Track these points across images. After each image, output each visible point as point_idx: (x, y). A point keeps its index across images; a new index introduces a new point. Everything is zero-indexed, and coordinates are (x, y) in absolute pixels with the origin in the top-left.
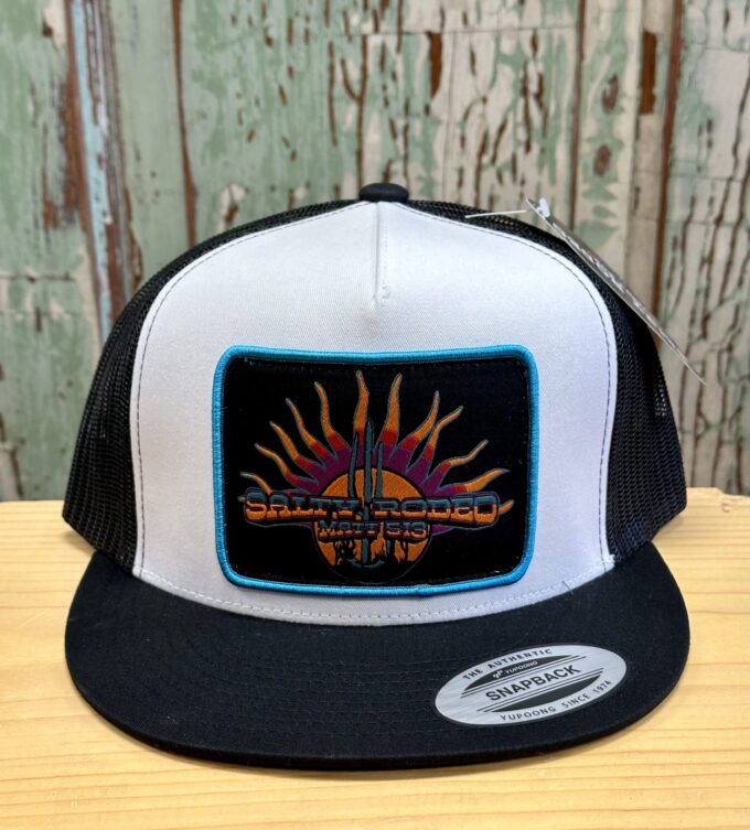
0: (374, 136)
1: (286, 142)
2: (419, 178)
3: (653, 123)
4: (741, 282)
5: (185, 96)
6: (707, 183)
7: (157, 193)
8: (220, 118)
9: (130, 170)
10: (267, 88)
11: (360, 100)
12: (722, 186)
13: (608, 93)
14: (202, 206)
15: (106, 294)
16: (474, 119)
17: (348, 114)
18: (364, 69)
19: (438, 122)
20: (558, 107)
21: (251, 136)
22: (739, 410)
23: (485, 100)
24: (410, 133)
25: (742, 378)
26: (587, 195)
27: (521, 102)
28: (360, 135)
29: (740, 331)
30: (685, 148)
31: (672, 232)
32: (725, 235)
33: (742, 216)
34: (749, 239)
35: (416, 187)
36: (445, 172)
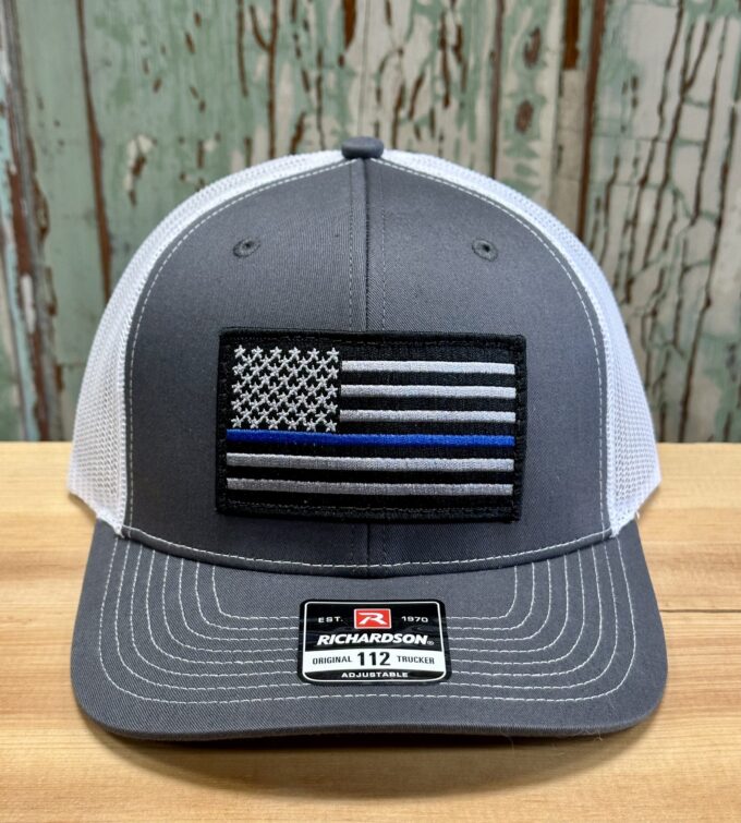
0: (286, 88)
1: (194, 92)
2: (334, 132)
3: (576, 79)
4: (665, 246)
5: (88, 42)
6: (632, 143)
7: (61, 143)
8: (125, 65)
9: (33, 118)
10: (173, 35)
11: (271, 49)
12: (646, 147)
13: (530, 47)
14: (108, 158)
15: (11, 246)
16: (390, 70)
17: (258, 64)
18: (275, 18)
19: (352, 74)
20: (478, 60)
21: (157, 85)
22: (663, 376)
23: (401, 52)
24: (323, 85)
25: (666, 344)
26: (508, 152)
27: (439, 54)
28: (271, 87)
29: (664, 296)
30: (610, 106)
31: (595, 192)
32: (649, 197)
33: (667, 177)
34: (675, 201)
35: (331, 140)
36: (360, 126)
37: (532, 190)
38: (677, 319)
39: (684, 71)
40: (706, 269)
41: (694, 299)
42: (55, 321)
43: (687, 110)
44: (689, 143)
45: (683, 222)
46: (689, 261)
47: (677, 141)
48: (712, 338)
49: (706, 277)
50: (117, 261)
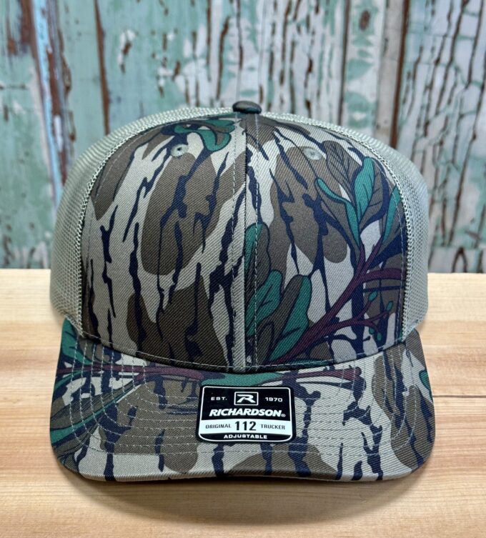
1: (162, 3)
2: (247, 29)
4: (449, 102)
6: (431, 38)
7: (79, 34)
9: (62, 19)
12: (439, 40)
14: (108, 43)
15: (48, 98)
22: (445, 182)
25: (447, 162)
26: (355, 42)
29: (447, 133)
30: (418, 14)
31: (408, 68)
32: (440, 72)
33: (452, 59)
34: (456, 74)
35: (245, 34)
36: (264, 26)
37: (367, 66)
38: (455, 147)
40: (474, 117)
41: (466, 134)
42: (75, 145)
43: (466, 18)
44: (465, 38)
45: (461, 87)
46: (464, 111)
47: (458, 37)
48: (476, 159)
49: (474, 120)
50: (113, 108)
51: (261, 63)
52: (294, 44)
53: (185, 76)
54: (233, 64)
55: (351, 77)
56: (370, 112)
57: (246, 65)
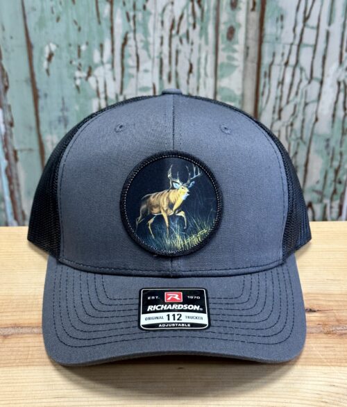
0: (119, 20)
1: (76, 22)
2: (142, 41)
3: (255, 16)
4: (297, 93)
6: (281, 46)
8: (43, 10)
11: (112, 3)
12: (287, 48)
13: (233, 1)
14: (36, 53)
16: (167, 12)
17: (105, 9)
19: (150, 14)
20: (209, 6)
21: (58, 19)
22: (296, 153)
23: (172, 3)
24: (136, 19)
25: (297, 139)
26: (224, 50)
27: (190, 4)
28: (112, 20)
29: (296, 117)
30: (270, 28)
31: (264, 69)
32: (289, 71)
33: (297, 61)
34: (301, 73)
35: (140, 45)
36: (154, 38)
37: (234, 67)
38: (302, 127)
39: (305, 12)
40: (316, 104)
41: (310, 118)
42: (13, 130)
43: (307, 30)
44: (307, 45)
45: (305, 82)
46: (308, 101)
47: (302, 45)
48: (319, 136)
49: (316, 107)
50: (41, 102)
51: (153, 67)
52: (177, 52)
53: (96, 77)
54: (132, 67)
55: (222, 76)
56: (238, 102)
57: (142, 68)
